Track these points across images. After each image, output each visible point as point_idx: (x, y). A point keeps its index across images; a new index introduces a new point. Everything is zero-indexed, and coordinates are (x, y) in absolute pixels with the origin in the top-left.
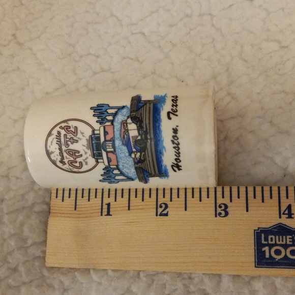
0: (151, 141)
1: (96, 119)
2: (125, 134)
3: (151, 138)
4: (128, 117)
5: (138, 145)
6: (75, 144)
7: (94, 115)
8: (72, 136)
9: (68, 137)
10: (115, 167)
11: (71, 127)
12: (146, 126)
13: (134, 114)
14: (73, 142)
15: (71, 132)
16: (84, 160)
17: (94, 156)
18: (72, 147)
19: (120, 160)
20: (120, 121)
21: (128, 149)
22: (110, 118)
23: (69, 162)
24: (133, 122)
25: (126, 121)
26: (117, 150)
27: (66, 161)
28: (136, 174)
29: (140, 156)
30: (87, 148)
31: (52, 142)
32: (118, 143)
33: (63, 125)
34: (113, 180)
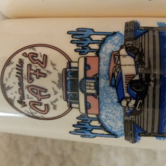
0: (155, 85)
1: (74, 46)
2: (116, 70)
3: (155, 79)
4: (121, 47)
5: (134, 88)
6: (42, 79)
7: (72, 42)
8: (39, 68)
9: (34, 68)
10: (94, 116)
11: (39, 55)
12: (149, 62)
13: (131, 43)
14: (40, 76)
15: (37, 61)
16: (52, 103)
17: (66, 98)
18: (37, 82)
19: (104, 108)
20: (109, 51)
21: (117, 92)
22: (95, 46)
23: (32, 103)
24: (129, 55)
25: (119, 52)
26: (101, 92)
27: (27, 101)
28: (123, 129)
29: (135, 105)
30: (59, 86)
31: (10, 74)
32: (103, 83)
33: (28, 51)
34: (88, 133)
